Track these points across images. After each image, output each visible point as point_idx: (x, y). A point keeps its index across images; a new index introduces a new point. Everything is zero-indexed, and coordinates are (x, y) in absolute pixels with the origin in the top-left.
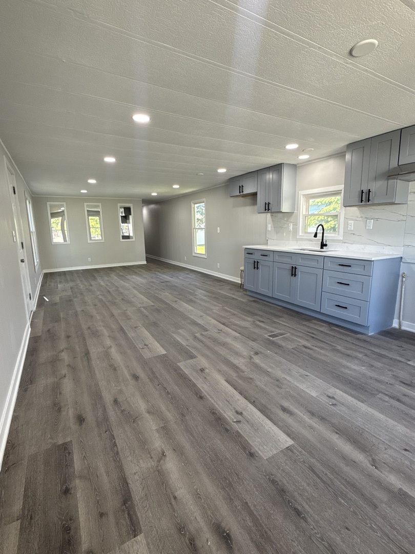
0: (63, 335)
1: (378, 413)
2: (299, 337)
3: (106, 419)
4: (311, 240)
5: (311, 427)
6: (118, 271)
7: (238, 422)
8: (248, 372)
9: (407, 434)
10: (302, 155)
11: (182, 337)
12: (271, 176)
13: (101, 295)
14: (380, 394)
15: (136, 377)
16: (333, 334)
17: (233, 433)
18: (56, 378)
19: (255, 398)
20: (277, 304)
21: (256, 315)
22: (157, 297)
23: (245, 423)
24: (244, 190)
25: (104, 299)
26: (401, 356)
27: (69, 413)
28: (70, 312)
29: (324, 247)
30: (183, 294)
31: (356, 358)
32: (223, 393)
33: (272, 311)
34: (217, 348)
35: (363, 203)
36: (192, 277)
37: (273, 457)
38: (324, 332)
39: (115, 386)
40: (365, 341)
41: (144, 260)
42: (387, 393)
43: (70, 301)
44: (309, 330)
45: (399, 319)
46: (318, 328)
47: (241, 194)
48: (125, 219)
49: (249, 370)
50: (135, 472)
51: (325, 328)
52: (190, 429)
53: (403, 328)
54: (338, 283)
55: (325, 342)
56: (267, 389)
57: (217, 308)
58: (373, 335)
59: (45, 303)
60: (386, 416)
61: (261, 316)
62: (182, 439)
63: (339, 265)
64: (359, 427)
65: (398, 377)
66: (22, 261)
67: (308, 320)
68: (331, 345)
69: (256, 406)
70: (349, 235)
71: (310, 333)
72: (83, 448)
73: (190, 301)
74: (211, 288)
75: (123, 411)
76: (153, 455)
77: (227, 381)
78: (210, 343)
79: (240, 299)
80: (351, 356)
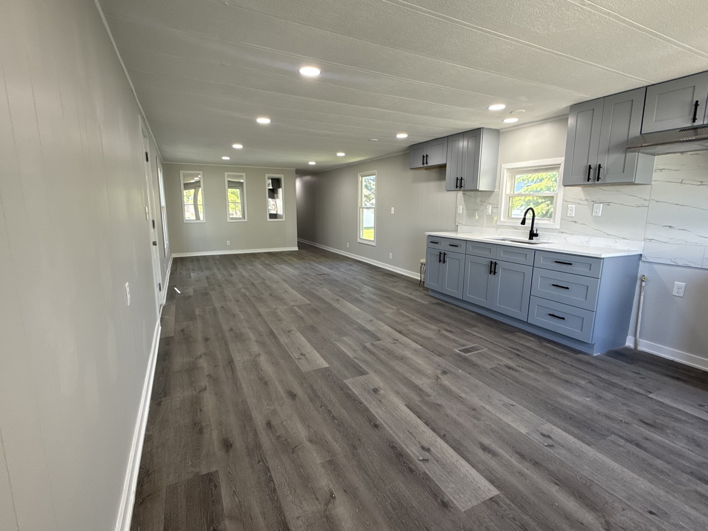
0: (200, 337)
1: (611, 461)
2: (500, 353)
3: (258, 446)
4: (516, 228)
5: (521, 474)
6: (263, 259)
7: (425, 460)
8: (435, 397)
9: (652, 492)
10: (509, 117)
11: (348, 347)
12: (465, 143)
13: (244, 288)
14: (613, 435)
15: (293, 395)
16: (544, 352)
17: (420, 474)
18: (195, 390)
19: (445, 431)
20: (470, 309)
21: (442, 322)
22: (313, 293)
23: (435, 462)
24: (429, 161)
25: (247, 294)
26: (640, 386)
27: (213, 437)
28: (207, 308)
29: (534, 238)
30: (346, 291)
31: (577, 385)
32: (403, 422)
33: (463, 318)
34: (394, 363)
35: (591, 182)
36: (356, 269)
37: (473, 509)
38: (533, 349)
39: (267, 405)
40: (588, 363)
41: (295, 246)
42: (622, 434)
43: (207, 294)
44: (512, 345)
45: (635, 336)
46: (524, 344)
47: (425, 165)
48: (273, 193)
49: (436, 394)
50: (298, 516)
51: (533, 344)
52: (363, 466)
53: (641, 348)
54: (553, 285)
55: (534, 362)
56: (461, 420)
57: (391, 311)
58: (598, 355)
59: (176, 296)
60: (622, 465)
61: (448, 324)
62: (355, 479)
63: (556, 262)
64: (586, 477)
65: (636, 414)
66: (154, 244)
67: (511, 332)
68: (542, 366)
69: (447, 442)
70: (569, 223)
71: (514, 349)
72: (231, 481)
73: (356, 301)
74: (382, 285)
75: (278, 437)
76: (318, 496)
77: (406, 405)
78: (383, 357)
79: (419, 300)
80: (571, 383)
